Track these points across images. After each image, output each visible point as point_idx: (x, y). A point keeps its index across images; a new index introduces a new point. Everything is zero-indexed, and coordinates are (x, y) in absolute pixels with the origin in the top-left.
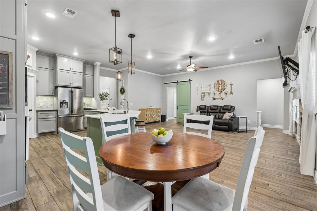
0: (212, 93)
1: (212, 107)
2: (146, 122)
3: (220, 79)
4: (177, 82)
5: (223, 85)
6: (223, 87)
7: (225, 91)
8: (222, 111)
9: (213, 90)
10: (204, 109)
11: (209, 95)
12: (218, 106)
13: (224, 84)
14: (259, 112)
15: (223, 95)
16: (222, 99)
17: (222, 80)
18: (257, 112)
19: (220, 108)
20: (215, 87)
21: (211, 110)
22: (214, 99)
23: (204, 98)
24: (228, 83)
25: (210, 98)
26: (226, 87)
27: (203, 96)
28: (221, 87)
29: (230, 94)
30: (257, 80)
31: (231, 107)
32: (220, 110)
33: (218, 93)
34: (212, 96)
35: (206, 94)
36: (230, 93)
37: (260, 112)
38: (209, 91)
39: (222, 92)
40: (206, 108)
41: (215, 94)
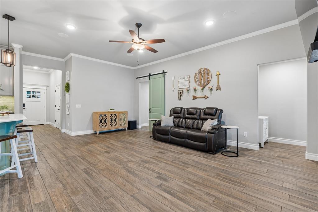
0: (192, 89)
1: (191, 110)
2: (101, 131)
3: (202, 67)
4: (150, 75)
5: (206, 76)
6: (207, 79)
7: (210, 86)
8: (203, 116)
9: (193, 84)
10: (179, 113)
11: (188, 93)
12: (198, 108)
13: (208, 74)
14: (263, 119)
15: (207, 92)
16: (206, 97)
17: (205, 69)
18: (260, 119)
19: (201, 111)
20: (195, 79)
21: (188, 114)
22: (195, 98)
23: (181, 97)
24: (214, 73)
25: (190, 96)
26: (210, 78)
27: (181, 93)
28: (204, 78)
29: (217, 90)
30: (258, 65)
31: (217, 109)
32: (200, 115)
33: (199, 88)
34: (192, 93)
35: (184, 90)
36: (217, 87)
37: (266, 119)
38: (188, 87)
39: (205, 86)
40: (181, 111)
41: (195, 90)
